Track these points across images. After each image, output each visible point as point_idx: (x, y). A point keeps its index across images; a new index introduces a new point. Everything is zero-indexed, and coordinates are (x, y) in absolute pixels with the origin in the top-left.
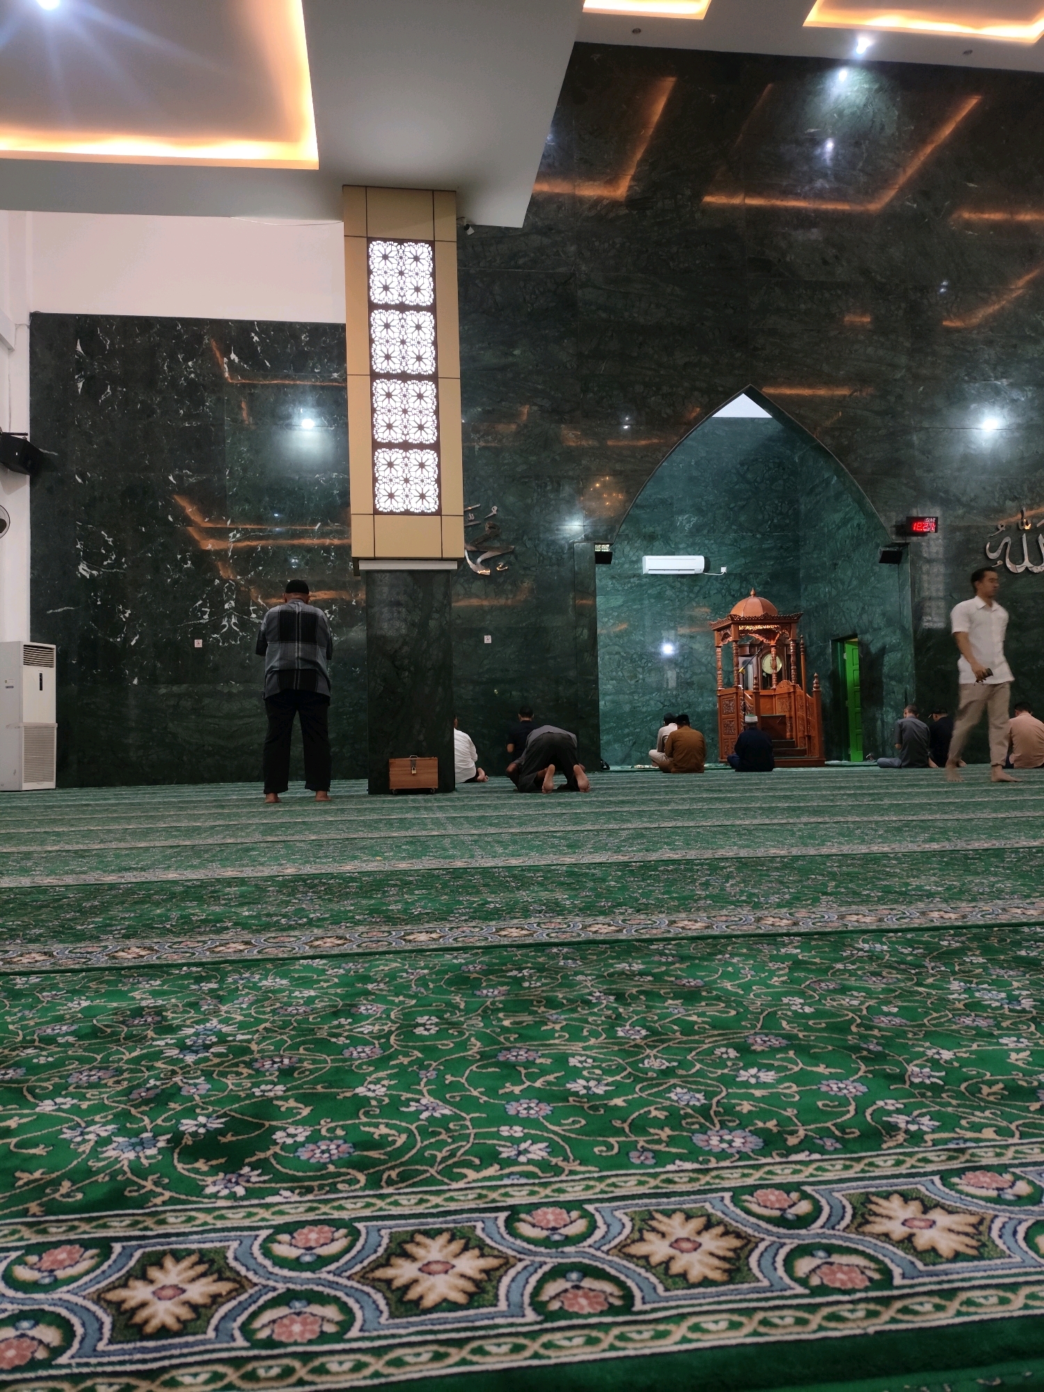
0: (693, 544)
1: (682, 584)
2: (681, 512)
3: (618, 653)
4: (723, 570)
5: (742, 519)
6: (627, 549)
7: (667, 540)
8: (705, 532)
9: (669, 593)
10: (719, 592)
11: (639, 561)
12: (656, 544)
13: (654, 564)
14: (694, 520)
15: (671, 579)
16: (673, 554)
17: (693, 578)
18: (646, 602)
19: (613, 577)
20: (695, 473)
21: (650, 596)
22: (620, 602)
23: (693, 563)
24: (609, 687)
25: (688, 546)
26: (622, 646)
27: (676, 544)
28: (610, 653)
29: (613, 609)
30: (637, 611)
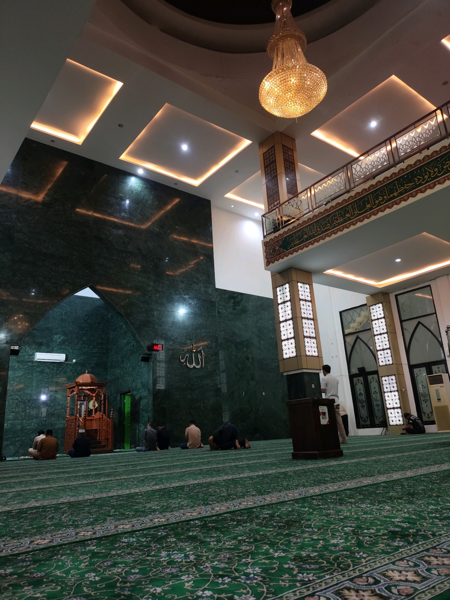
0: (61, 349)
1: (54, 366)
2: (56, 334)
3: (17, 399)
4: (74, 361)
5: (85, 339)
6: (28, 349)
7: (48, 346)
8: (67, 343)
9: (47, 370)
10: (71, 371)
11: (33, 355)
12: (43, 347)
13: (40, 356)
14: (62, 337)
15: (48, 364)
16: (51, 352)
17: (60, 364)
18: (35, 374)
19: (19, 362)
20: (64, 317)
21: (37, 372)
22: (21, 374)
23: (61, 357)
24: (11, 416)
25: (58, 349)
26: (20, 396)
27: (53, 348)
28: (12, 399)
29: (17, 377)
30: (29, 378)
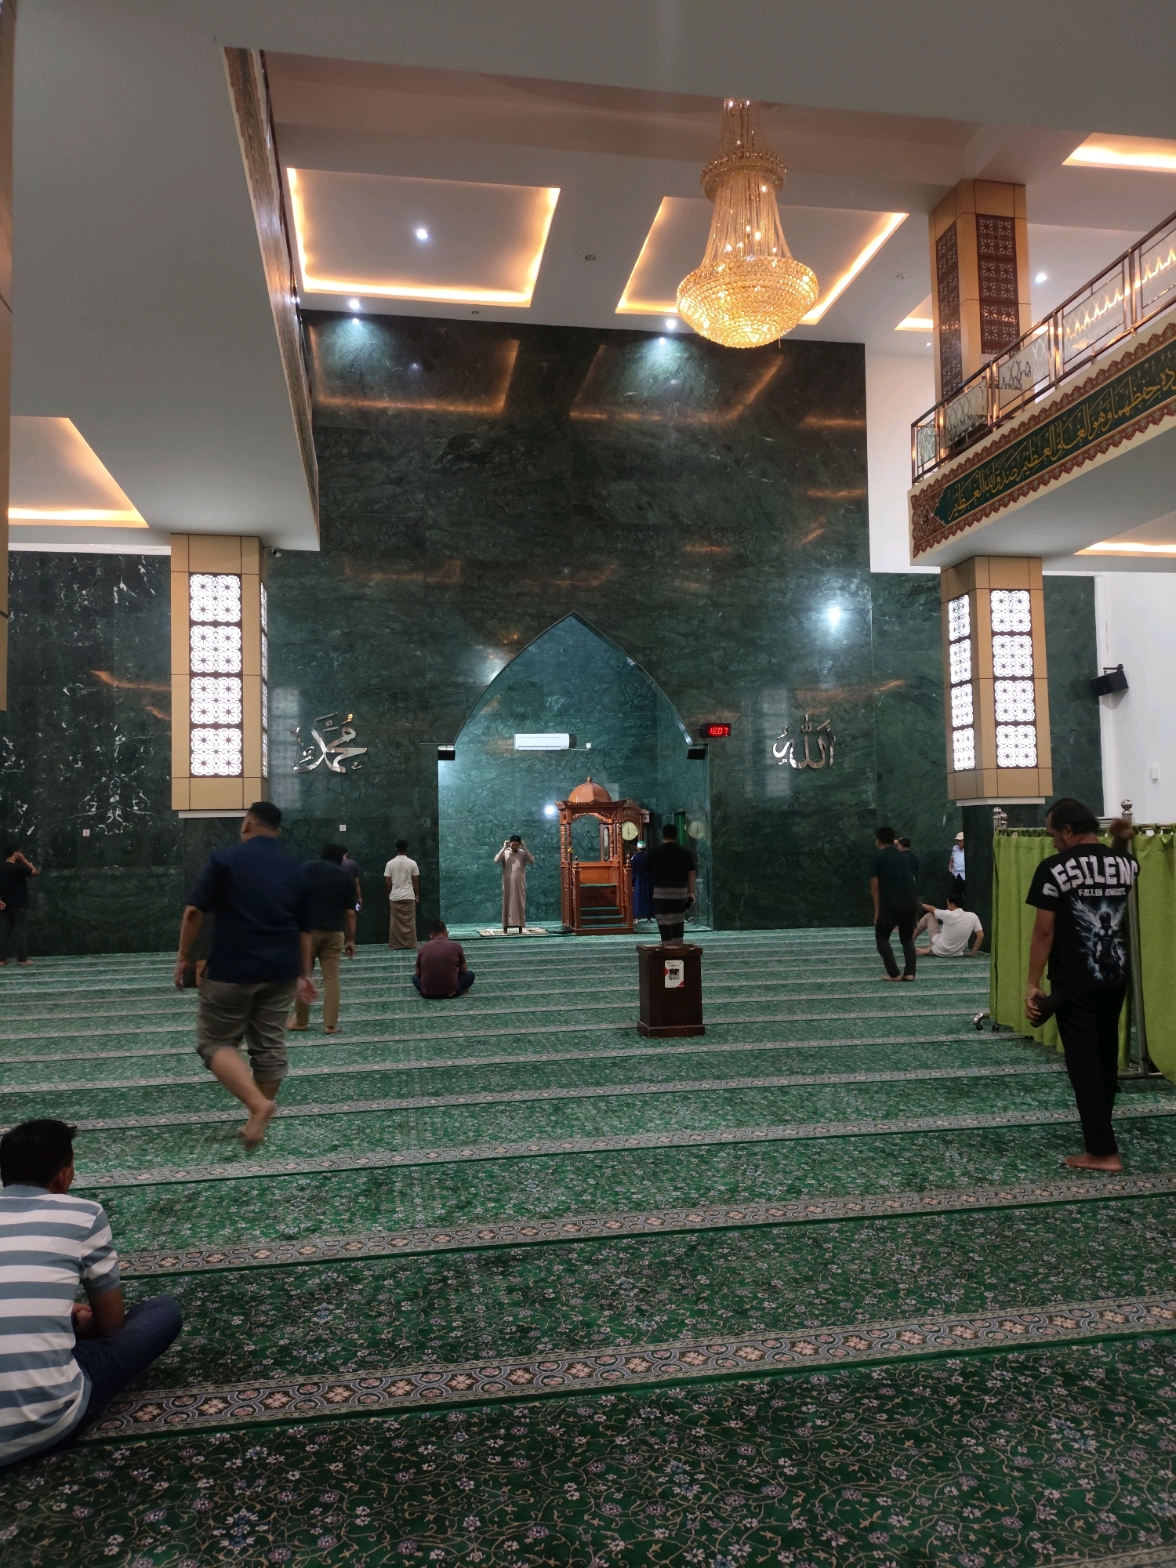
0: (561, 723)
1: (550, 758)
2: (552, 694)
3: (490, 821)
4: (589, 746)
5: (606, 700)
6: (501, 727)
7: (537, 718)
8: (572, 712)
9: (539, 766)
10: (584, 765)
11: (512, 737)
12: (528, 722)
13: (525, 741)
14: (562, 701)
15: (540, 754)
16: (542, 732)
17: (562, 753)
18: (518, 775)
19: (487, 753)
20: (563, 659)
21: (521, 770)
22: (493, 776)
23: (559, 741)
24: (482, 851)
25: (557, 724)
26: (494, 815)
27: (546, 722)
28: (483, 822)
29: (487, 781)
30: (508, 782)
